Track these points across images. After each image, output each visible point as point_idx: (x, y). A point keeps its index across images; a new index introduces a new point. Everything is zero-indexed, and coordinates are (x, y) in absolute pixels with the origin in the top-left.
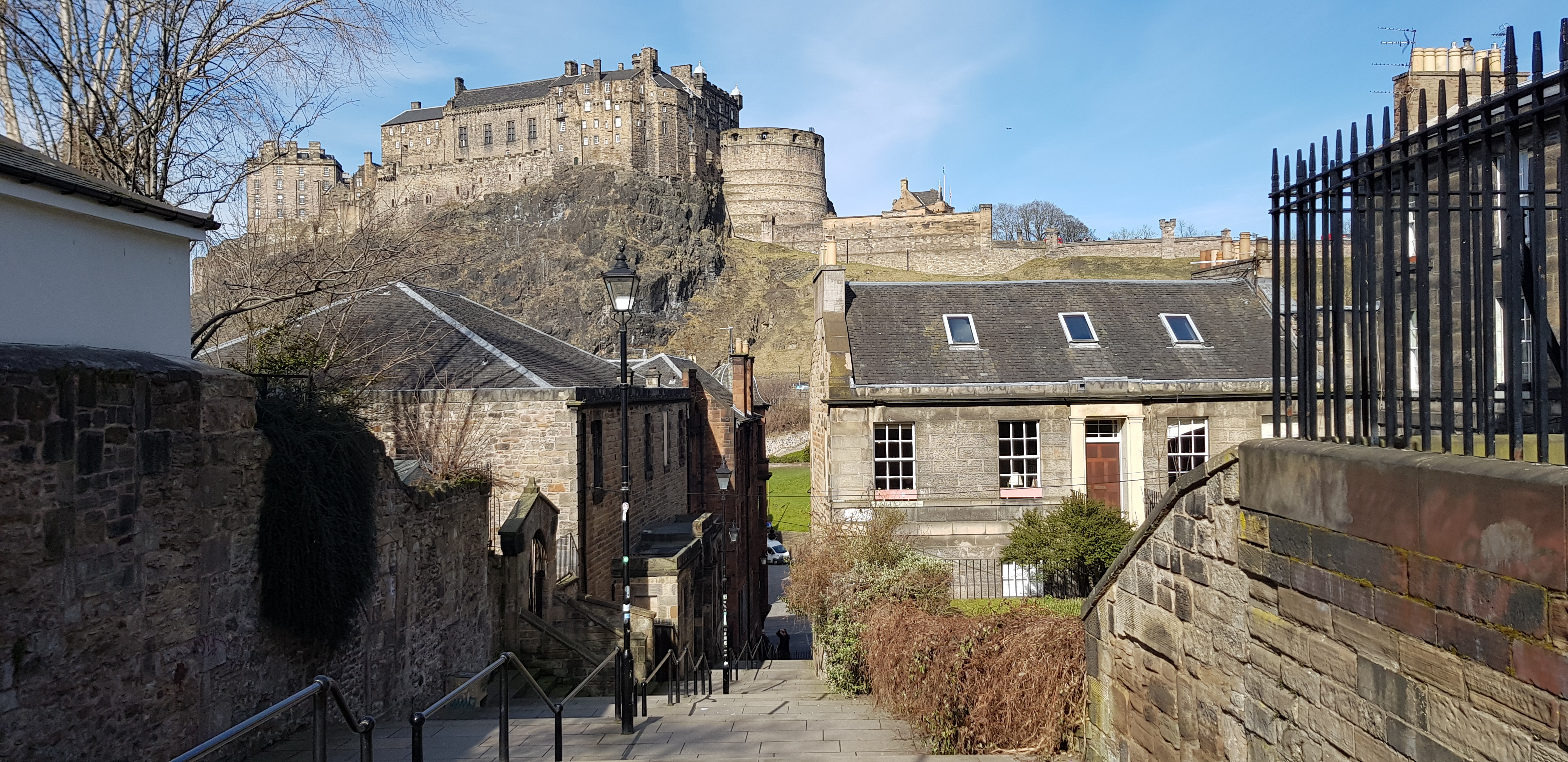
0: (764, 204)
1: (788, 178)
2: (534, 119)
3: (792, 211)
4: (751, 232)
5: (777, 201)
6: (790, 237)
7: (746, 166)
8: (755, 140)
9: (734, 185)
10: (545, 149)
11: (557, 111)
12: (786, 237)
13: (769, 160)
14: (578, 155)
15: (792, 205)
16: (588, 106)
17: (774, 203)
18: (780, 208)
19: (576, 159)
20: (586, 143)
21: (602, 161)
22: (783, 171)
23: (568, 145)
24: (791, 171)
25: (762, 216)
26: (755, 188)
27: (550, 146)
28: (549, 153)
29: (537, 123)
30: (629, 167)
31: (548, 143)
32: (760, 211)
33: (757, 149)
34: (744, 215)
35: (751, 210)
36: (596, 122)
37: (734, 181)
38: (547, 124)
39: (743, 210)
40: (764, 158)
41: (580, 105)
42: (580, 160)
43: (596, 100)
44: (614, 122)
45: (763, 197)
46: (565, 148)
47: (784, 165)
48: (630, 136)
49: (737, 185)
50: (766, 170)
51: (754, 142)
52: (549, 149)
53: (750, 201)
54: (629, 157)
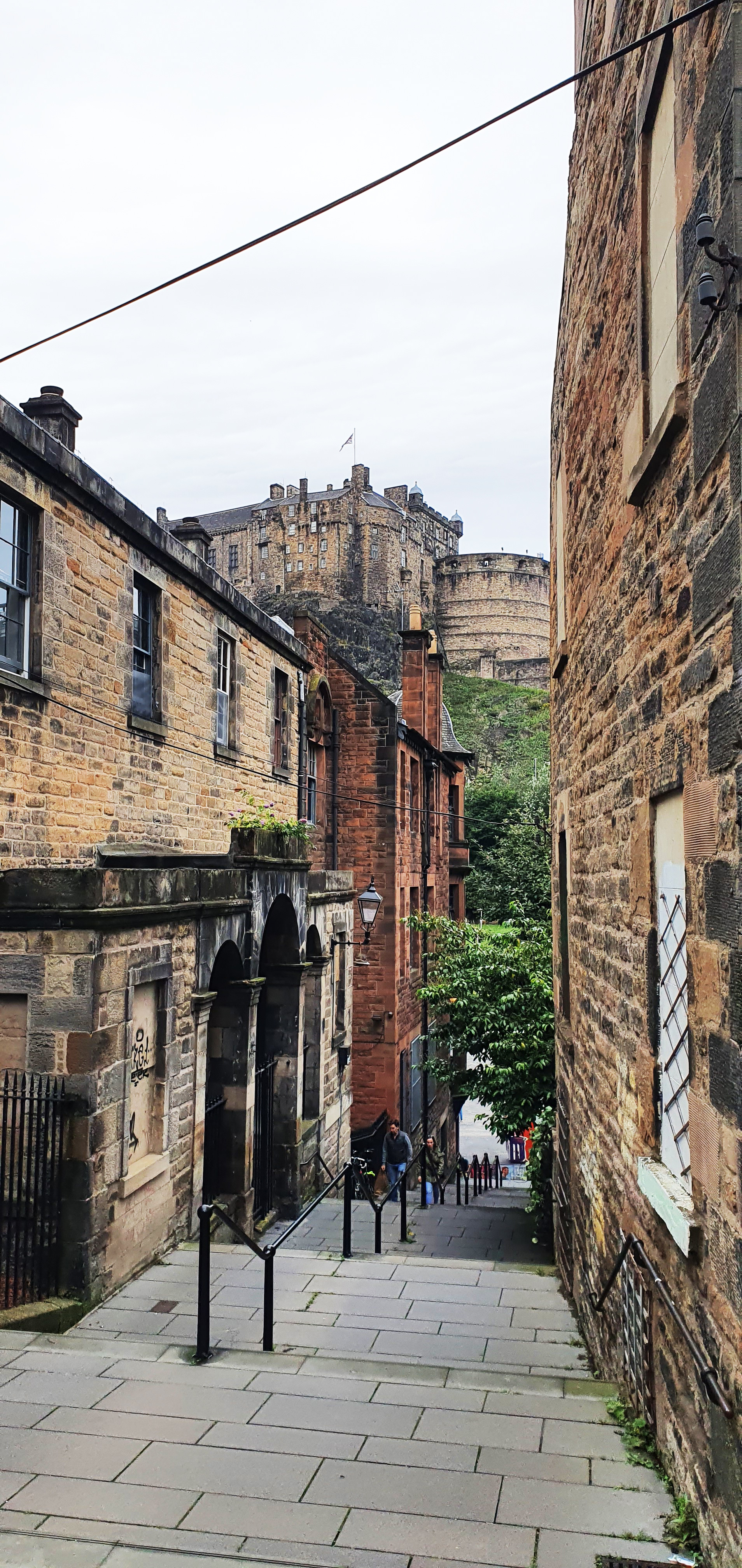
0: (484, 637)
1: (512, 609)
2: (236, 546)
3: (516, 645)
4: (468, 669)
5: (499, 634)
6: (513, 673)
7: (464, 596)
8: (477, 568)
9: (451, 618)
10: (246, 578)
11: (259, 537)
12: (509, 673)
13: (491, 589)
14: (281, 583)
15: (516, 639)
16: (292, 529)
17: (495, 636)
18: (502, 642)
19: (279, 587)
20: (289, 570)
21: (306, 589)
22: (507, 601)
23: (270, 572)
24: (516, 601)
25: (481, 651)
26: (474, 620)
27: (251, 574)
28: (250, 582)
29: (239, 551)
30: (336, 594)
31: (249, 571)
32: (479, 646)
33: (478, 578)
34: (461, 651)
35: (469, 644)
36: (301, 546)
37: (450, 613)
38: (249, 550)
39: (461, 644)
40: (485, 587)
41: (284, 529)
42: (283, 588)
43: (301, 523)
44: (319, 546)
45: (483, 630)
46: (267, 576)
47: (508, 594)
48: (337, 559)
49: (454, 618)
50: (487, 600)
51: (475, 570)
52: (250, 578)
53: (468, 635)
54: (334, 582)
